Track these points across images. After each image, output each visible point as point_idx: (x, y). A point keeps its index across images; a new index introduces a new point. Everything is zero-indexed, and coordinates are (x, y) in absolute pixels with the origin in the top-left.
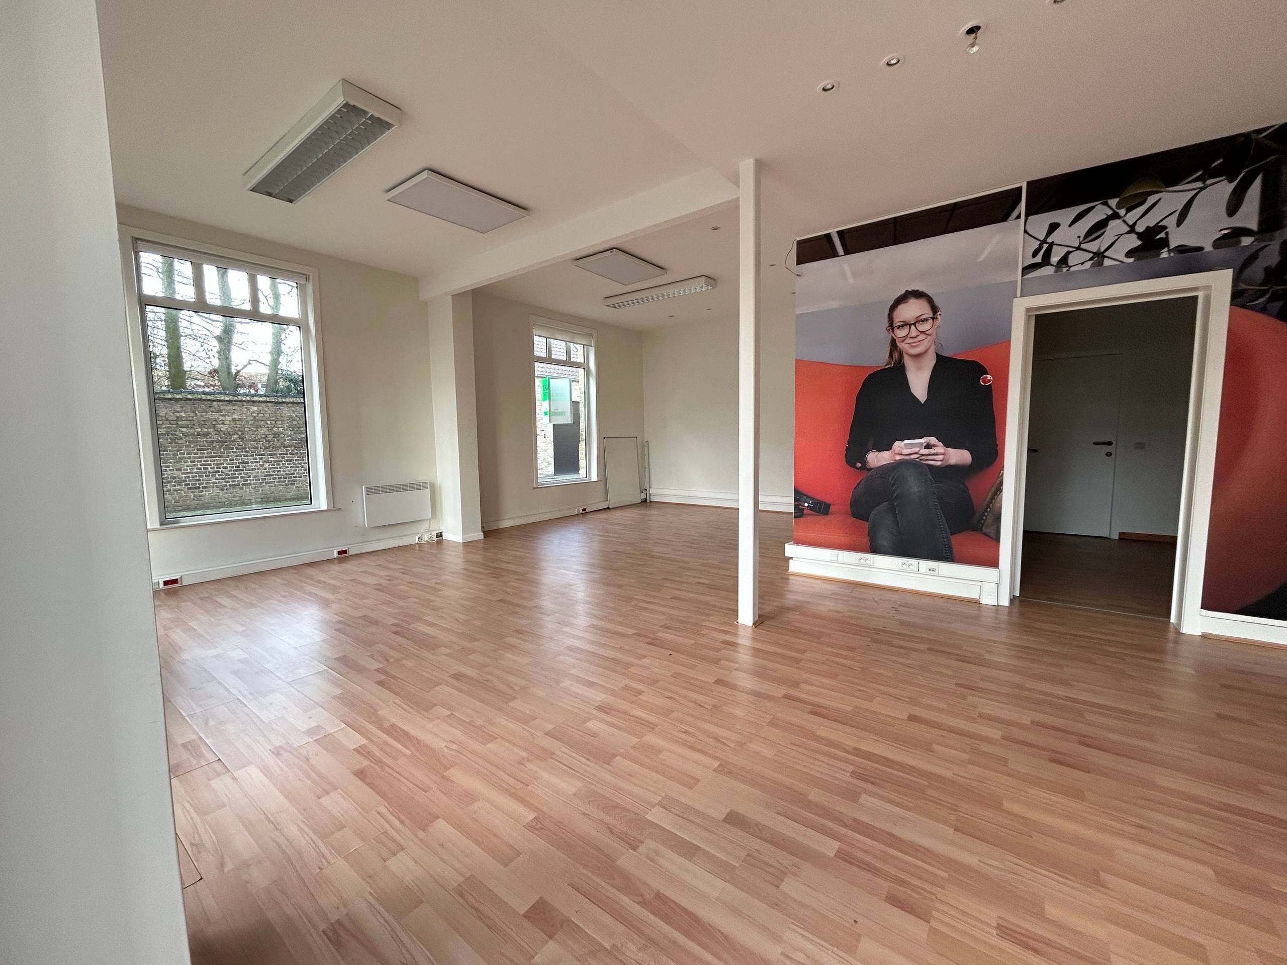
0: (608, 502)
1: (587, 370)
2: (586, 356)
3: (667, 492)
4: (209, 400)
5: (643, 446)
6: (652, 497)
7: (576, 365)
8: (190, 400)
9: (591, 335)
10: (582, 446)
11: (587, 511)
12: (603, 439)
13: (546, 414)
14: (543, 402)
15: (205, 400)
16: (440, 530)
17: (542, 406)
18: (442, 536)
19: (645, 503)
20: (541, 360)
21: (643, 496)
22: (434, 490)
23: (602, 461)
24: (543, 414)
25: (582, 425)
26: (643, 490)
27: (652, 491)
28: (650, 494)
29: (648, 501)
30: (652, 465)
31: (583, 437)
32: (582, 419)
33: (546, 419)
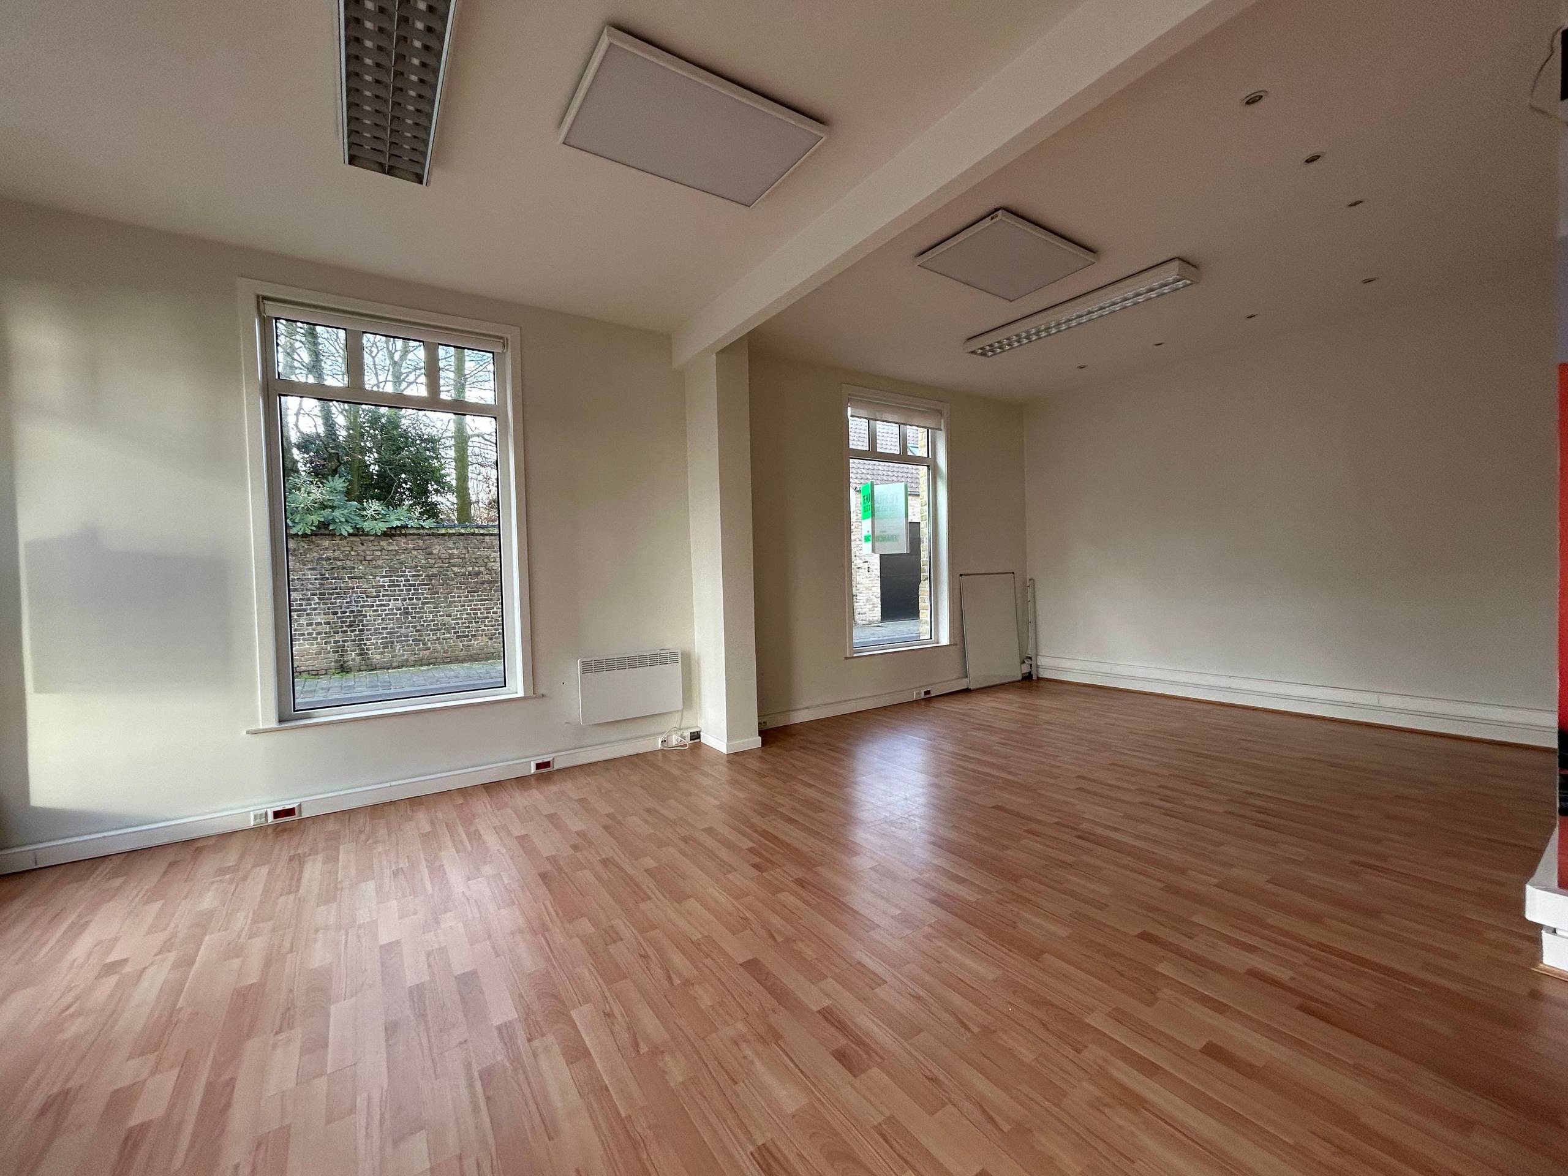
0: (966, 680)
1: (933, 468)
2: (932, 446)
3: (1067, 664)
4: (482, 534)
5: (1025, 587)
6: (1040, 670)
7: (916, 461)
8: (463, 534)
9: (940, 413)
10: (924, 588)
11: (933, 694)
12: (958, 577)
13: (867, 539)
14: (863, 521)
15: (477, 534)
16: (697, 726)
17: (861, 527)
18: (699, 737)
19: (1030, 682)
20: (860, 455)
21: (1025, 669)
22: (688, 664)
23: (958, 612)
24: (863, 539)
25: (924, 555)
26: (1026, 659)
27: (1042, 661)
28: (1037, 667)
29: (1034, 678)
30: (1040, 618)
31: (925, 574)
32: (925, 546)
33: (867, 547)
